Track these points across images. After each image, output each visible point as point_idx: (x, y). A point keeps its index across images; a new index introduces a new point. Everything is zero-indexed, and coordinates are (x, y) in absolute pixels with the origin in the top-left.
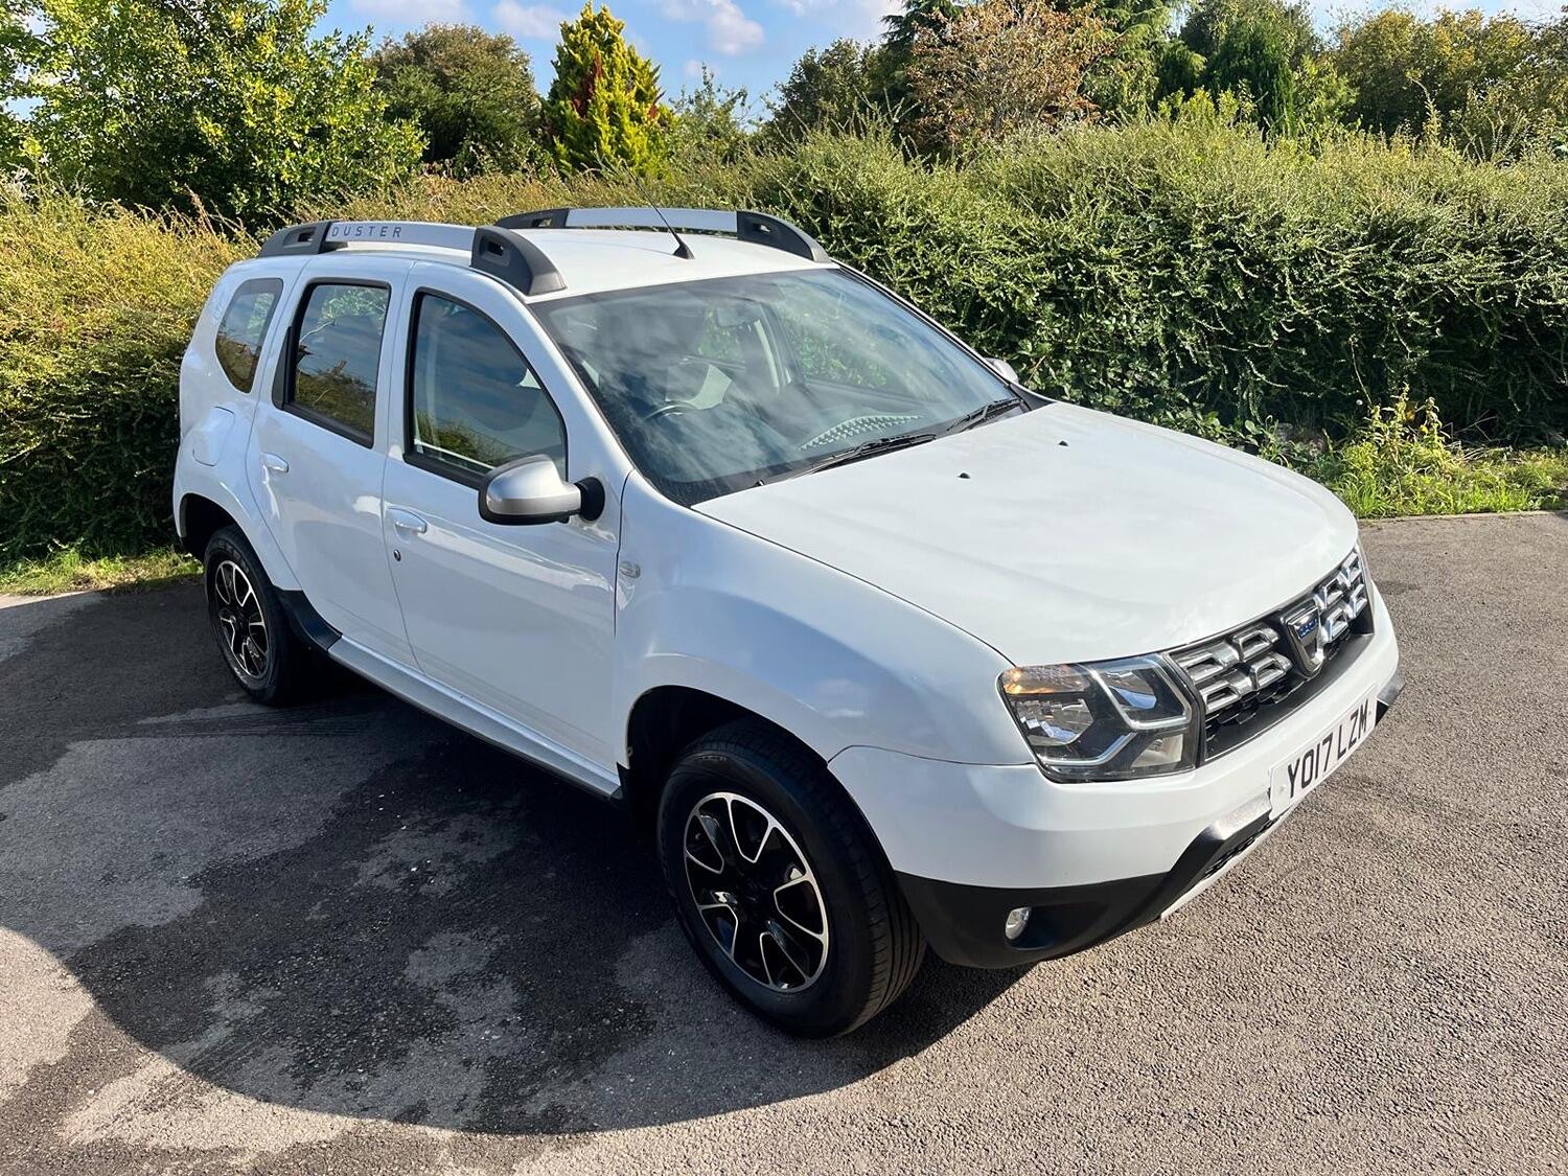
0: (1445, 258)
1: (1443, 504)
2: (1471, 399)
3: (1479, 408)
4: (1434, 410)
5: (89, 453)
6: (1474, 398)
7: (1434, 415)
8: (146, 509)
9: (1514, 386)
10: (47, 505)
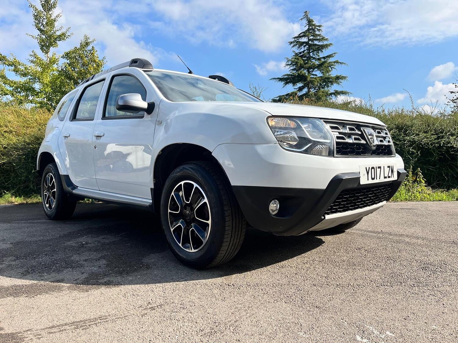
0: (419, 135)
1: (426, 199)
2: (432, 177)
3: (435, 179)
4: (420, 172)
5: (20, 164)
6: (433, 177)
7: (420, 173)
8: (34, 184)
9: (444, 173)
10: (5, 181)
